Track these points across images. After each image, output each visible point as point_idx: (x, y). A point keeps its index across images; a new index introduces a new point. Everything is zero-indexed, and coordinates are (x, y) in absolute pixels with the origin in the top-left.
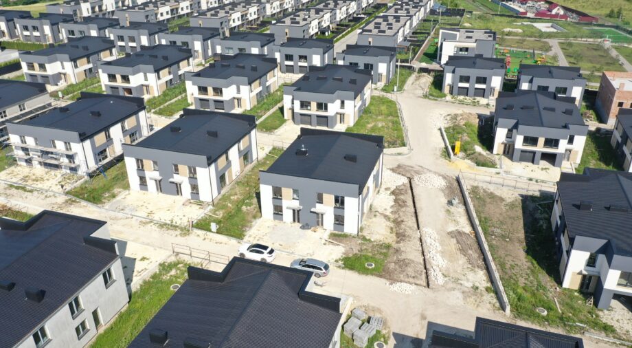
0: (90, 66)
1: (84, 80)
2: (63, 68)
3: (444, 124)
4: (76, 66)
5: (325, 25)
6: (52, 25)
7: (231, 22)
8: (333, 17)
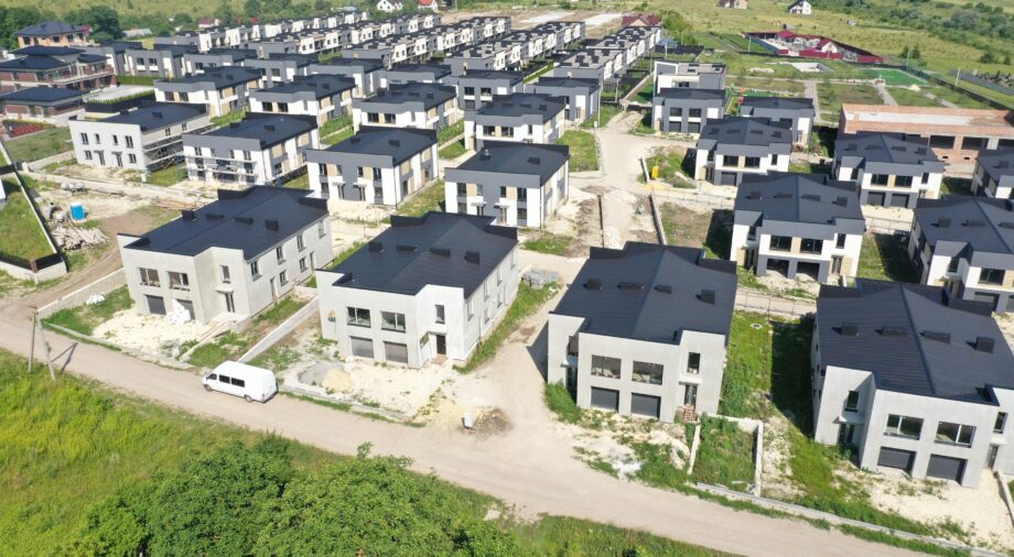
0: (236, 97)
1: (229, 113)
2: (208, 98)
3: (645, 155)
4: (223, 96)
5: (514, 60)
6: (174, 57)
7: (394, 57)
8: (524, 51)
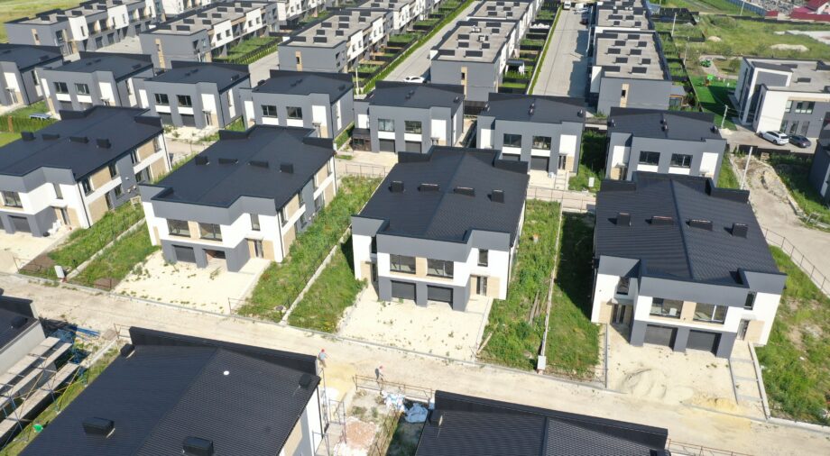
0: (118, 181)
1: (106, 216)
2: (60, 197)
4: (88, 190)
6: (22, 70)
7: (214, 39)
8: (388, 25)
